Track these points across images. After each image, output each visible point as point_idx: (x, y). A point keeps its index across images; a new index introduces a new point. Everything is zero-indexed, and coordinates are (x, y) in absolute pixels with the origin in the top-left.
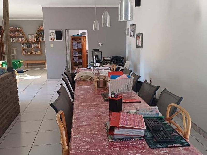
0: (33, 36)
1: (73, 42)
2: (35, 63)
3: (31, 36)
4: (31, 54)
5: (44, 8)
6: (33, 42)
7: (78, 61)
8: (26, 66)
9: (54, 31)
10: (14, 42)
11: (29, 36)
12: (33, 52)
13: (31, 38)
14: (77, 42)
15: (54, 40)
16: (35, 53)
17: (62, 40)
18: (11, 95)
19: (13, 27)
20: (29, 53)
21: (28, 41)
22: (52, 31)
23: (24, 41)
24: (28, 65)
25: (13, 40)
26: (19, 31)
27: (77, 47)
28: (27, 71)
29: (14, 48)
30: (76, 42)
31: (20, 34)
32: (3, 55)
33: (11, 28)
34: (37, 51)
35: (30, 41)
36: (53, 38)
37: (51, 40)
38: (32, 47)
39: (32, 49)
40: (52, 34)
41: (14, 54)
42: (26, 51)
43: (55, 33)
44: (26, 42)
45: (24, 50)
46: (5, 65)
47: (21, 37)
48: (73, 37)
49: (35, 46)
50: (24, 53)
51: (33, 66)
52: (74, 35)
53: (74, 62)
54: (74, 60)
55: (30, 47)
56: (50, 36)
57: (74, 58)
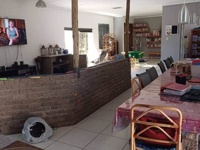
0: (157, 30)
1: (193, 35)
2: (156, 54)
3: (155, 31)
4: (153, 46)
5: (163, 7)
6: (157, 36)
7: (196, 54)
8: (148, 57)
9: (171, 26)
10: (141, 37)
11: (154, 31)
12: (155, 45)
13: (155, 33)
14: (198, 35)
15: (170, 34)
16: (157, 46)
17: (177, 34)
18: (125, 73)
19: (141, 24)
20: (152, 46)
21: (152, 35)
22: (169, 26)
23: (149, 35)
24: (150, 56)
25: (140, 35)
26: (145, 27)
27: (197, 40)
28: (148, 61)
29: (140, 42)
30: (196, 35)
31: (147, 29)
32: (131, 47)
33: (139, 25)
34: (159, 44)
35: (154, 35)
36: (169, 32)
37: (167, 34)
38: (155, 40)
39: (155, 43)
40: (168, 28)
41: (140, 46)
42: (150, 44)
43: (171, 28)
44: (150, 36)
45: (148, 43)
46: (130, 55)
47: (147, 32)
48: (194, 30)
49: (157, 40)
50: (148, 46)
51: (154, 57)
52: (195, 28)
53: (192, 55)
54: (192, 52)
55: (153, 41)
56: (167, 31)
57: (193, 50)
